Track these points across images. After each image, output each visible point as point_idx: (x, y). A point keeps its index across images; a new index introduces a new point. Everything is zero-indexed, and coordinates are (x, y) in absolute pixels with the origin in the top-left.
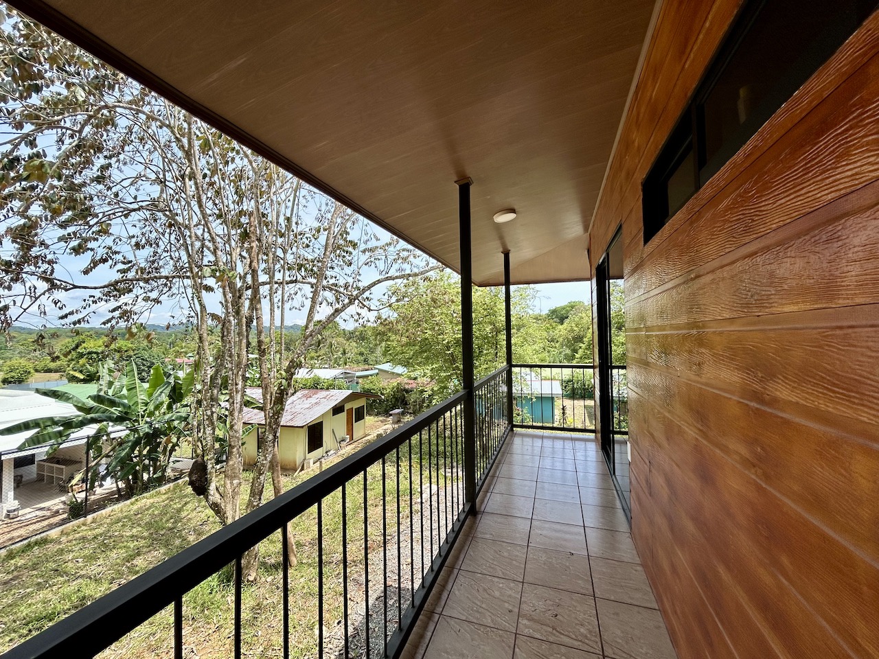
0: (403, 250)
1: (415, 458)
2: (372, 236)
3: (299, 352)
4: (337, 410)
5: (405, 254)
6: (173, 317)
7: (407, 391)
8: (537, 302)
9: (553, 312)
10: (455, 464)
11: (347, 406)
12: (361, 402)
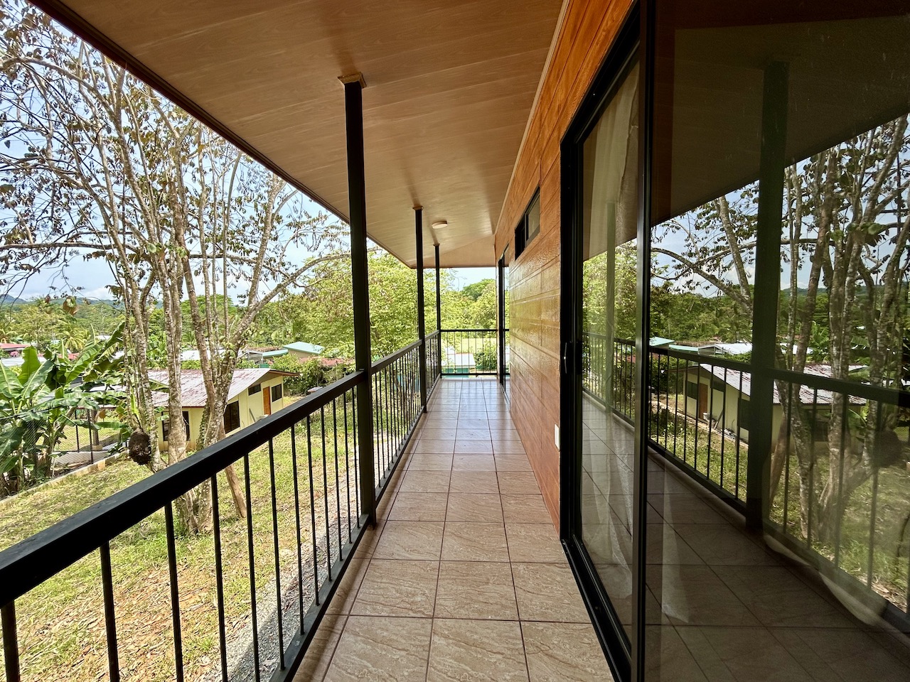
0: (332, 227)
1: (341, 430)
2: (303, 214)
3: (243, 325)
4: (253, 389)
5: (334, 231)
6: (54, 288)
7: (325, 369)
8: (455, 282)
9: (468, 289)
10: (380, 431)
11: (264, 386)
12: (278, 381)
